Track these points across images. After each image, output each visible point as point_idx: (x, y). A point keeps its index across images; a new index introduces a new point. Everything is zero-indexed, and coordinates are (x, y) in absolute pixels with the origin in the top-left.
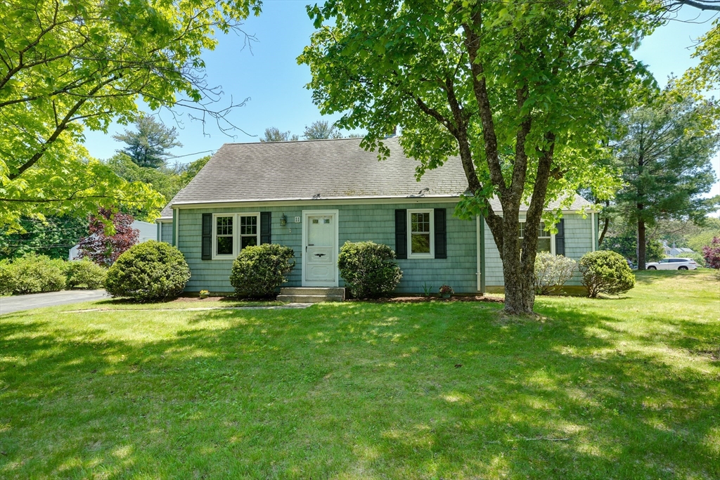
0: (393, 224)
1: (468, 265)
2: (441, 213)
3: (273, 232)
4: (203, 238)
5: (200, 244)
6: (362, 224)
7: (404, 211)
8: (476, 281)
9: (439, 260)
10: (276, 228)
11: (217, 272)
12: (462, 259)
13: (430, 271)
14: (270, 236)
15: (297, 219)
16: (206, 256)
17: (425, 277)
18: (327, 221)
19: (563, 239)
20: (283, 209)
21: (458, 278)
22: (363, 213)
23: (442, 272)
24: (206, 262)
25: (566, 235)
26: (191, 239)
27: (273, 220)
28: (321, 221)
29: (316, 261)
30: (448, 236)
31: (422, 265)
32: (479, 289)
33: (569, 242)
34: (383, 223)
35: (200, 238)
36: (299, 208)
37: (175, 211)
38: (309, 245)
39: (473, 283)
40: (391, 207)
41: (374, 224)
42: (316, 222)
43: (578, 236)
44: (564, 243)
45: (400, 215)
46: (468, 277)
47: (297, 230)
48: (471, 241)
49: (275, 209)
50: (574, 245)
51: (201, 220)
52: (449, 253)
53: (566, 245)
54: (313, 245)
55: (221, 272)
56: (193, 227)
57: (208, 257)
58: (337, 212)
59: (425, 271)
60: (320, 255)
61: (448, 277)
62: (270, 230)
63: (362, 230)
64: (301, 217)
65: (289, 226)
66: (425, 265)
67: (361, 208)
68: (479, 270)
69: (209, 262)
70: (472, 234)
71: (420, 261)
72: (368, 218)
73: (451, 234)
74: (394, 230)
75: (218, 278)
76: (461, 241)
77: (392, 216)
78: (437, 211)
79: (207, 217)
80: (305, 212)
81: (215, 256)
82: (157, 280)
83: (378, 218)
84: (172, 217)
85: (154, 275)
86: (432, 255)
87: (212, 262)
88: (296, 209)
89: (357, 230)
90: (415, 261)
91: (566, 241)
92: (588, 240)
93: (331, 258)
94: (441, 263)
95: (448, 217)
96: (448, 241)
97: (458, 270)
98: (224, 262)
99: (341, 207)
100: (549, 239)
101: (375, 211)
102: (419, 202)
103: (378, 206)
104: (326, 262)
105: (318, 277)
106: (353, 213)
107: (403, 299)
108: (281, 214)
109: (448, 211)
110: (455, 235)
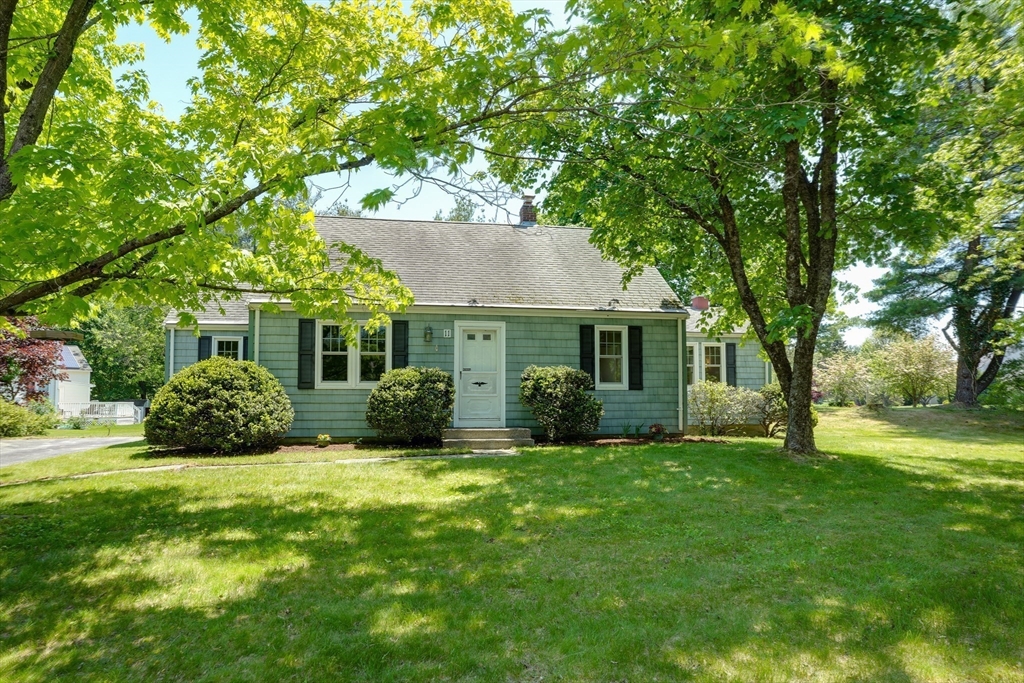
0: (577, 344)
1: (667, 398)
2: (636, 332)
3: (411, 350)
4: (300, 356)
5: (295, 365)
6: (537, 343)
7: (592, 328)
8: (678, 418)
9: (634, 392)
10: (416, 343)
11: (323, 407)
12: (661, 391)
13: (623, 406)
14: (406, 356)
15: (447, 333)
16: (305, 382)
17: (617, 414)
18: (487, 337)
19: (735, 368)
20: (425, 318)
21: (656, 414)
22: (538, 328)
23: (638, 407)
24: (305, 392)
25: (738, 364)
26: (280, 356)
27: (411, 333)
28: (479, 337)
29: (474, 392)
30: (644, 362)
31: (613, 398)
32: (681, 428)
33: (741, 372)
34: (564, 342)
35: (295, 356)
36: (451, 316)
37: (252, 313)
38: (465, 370)
39: (673, 421)
40: (575, 321)
41: (553, 344)
42: (471, 337)
43: (751, 364)
44: (735, 372)
45: (586, 331)
46: (668, 413)
47: (447, 348)
48: (671, 368)
49: (414, 318)
50: (745, 376)
51: (297, 330)
52: (646, 383)
53: (738, 376)
54: (469, 370)
55: (329, 407)
56: (283, 339)
57: (308, 385)
58: (503, 325)
59: (616, 405)
60: (480, 384)
61: (644, 414)
62: (406, 346)
63: (537, 351)
64: (453, 330)
65: (436, 342)
66: (617, 399)
67: (536, 320)
68: (681, 405)
69: (310, 392)
70: (673, 360)
71: (611, 393)
72: (545, 335)
73: (648, 359)
74: (578, 352)
75: (324, 416)
76: (660, 368)
77: (575, 334)
78: (631, 329)
79: (306, 326)
80: (457, 324)
81: (320, 384)
82: (257, 418)
83: (557, 335)
84: (247, 322)
85: (251, 411)
86: (625, 385)
87: (315, 392)
88: (445, 318)
89: (530, 351)
90: (605, 393)
91: (738, 370)
92: (761, 370)
93: (495, 388)
94: (636, 395)
95: (645, 337)
96: (645, 367)
97: (656, 405)
98: (335, 392)
99: (509, 318)
100: (718, 368)
101: (554, 326)
102: (611, 316)
103: (558, 319)
104: (489, 393)
105: (476, 414)
106: (527, 327)
107: (604, 441)
108: (423, 325)
109: (644, 330)
110: (653, 360)
